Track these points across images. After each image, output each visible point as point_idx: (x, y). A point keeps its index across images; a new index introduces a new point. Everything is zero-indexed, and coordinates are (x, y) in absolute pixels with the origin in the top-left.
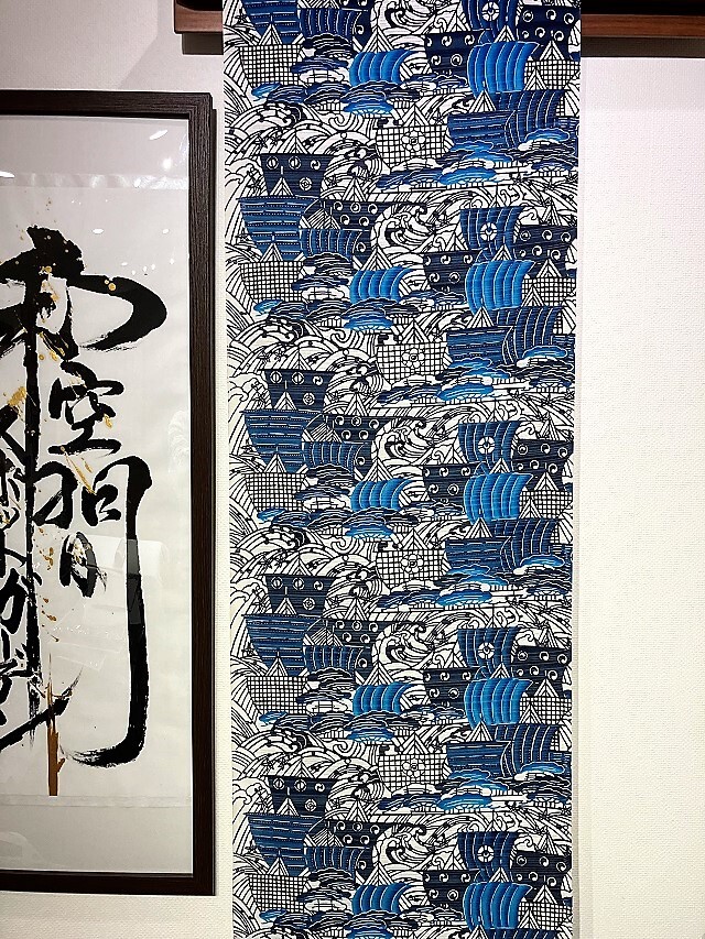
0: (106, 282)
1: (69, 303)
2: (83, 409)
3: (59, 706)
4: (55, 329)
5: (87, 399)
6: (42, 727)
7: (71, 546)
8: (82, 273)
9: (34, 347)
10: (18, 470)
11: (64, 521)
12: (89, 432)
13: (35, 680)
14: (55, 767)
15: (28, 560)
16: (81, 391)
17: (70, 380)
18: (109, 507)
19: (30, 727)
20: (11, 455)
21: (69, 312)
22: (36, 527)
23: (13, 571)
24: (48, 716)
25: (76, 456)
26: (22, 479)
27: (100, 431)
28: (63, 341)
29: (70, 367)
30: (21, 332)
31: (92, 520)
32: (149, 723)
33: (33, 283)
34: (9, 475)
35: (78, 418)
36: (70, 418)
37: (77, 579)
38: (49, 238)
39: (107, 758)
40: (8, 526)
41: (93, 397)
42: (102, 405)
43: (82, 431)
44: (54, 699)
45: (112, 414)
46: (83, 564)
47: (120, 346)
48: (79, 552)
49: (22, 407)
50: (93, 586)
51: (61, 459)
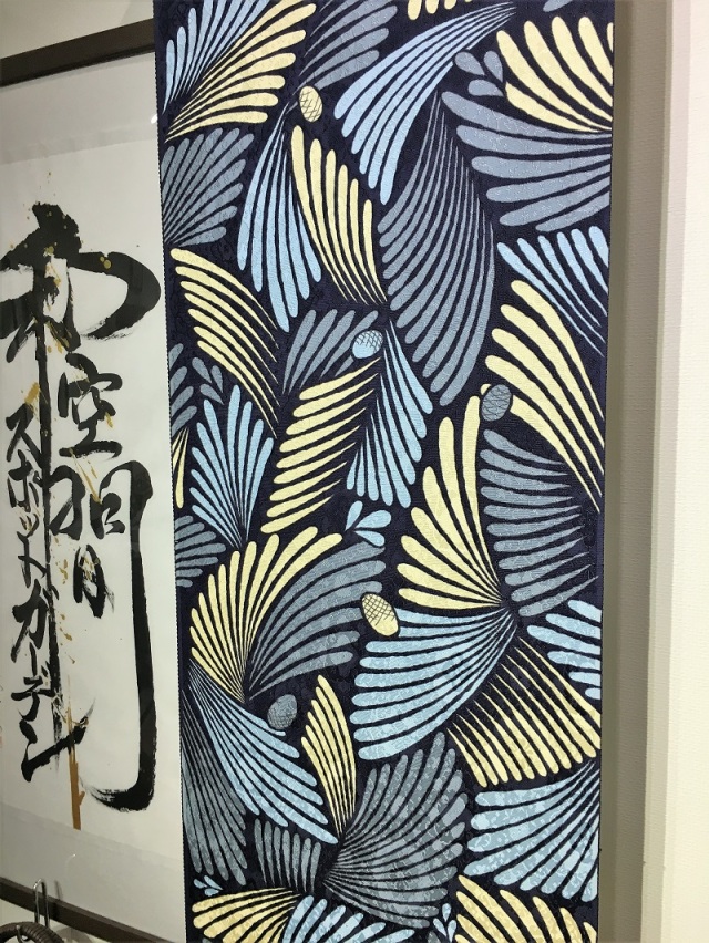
0: (102, 259)
1: (70, 286)
2: (86, 407)
3: (78, 734)
4: (58, 316)
5: (89, 396)
6: (64, 753)
7: (83, 559)
8: (81, 251)
9: (43, 340)
10: (36, 473)
11: (74, 532)
12: (93, 433)
13: (57, 701)
14: (77, 799)
15: (46, 571)
16: (84, 386)
17: (76, 375)
18: (113, 519)
19: (54, 751)
20: (30, 458)
21: (70, 298)
22: (53, 537)
23: (36, 581)
24: (68, 743)
25: (83, 460)
26: (41, 483)
27: (103, 431)
28: (66, 332)
29: (75, 360)
30: (32, 322)
31: (99, 532)
32: (158, 770)
33: (39, 266)
34: (30, 479)
35: (83, 418)
36: (76, 417)
37: (88, 596)
38: (50, 214)
39: (120, 801)
40: (31, 534)
41: (95, 393)
42: (104, 402)
43: (86, 431)
44: (74, 725)
45: (112, 412)
46: (93, 581)
47: (117, 333)
48: (88, 567)
49: (36, 404)
50: (102, 606)
51: (70, 462)
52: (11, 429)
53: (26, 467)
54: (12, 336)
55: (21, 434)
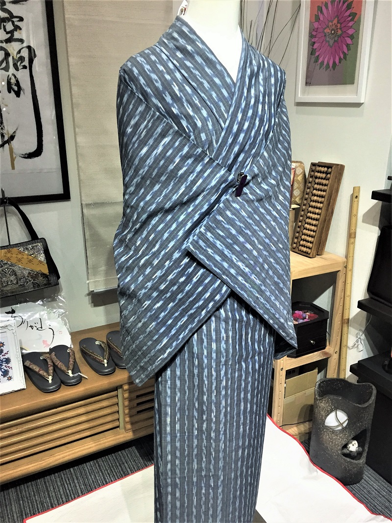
2: (9, 27)
3: (12, 138)
6: (7, 146)
7: (10, 79)
11: (6, 69)
12: (12, 35)
13: (2, 129)
14: (12, 160)
16: (8, 19)
17: (4, 15)
18: (23, 64)
19: (2, 146)
24: (8, 142)
25: (9, 44)
27: (17, 35)
31: (17, 69)
32: (44, 143)
35: (7, 30)
37: (14, 91)
39: (31, 156)
41: (13, 22)
42: (16, 25)
43: (9, 35)
44: (10, 135)
45: (20, 29)
46: (15, 85)
47: (21, 3)
48: (13, 81)
50: (20, 93)
51: (4, 45)
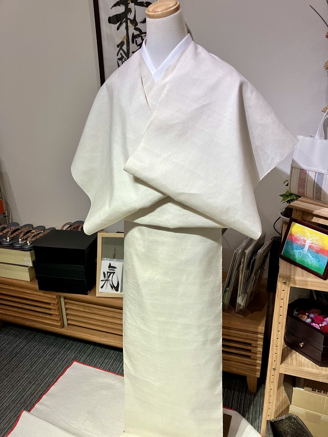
0: (143, 3)
1: (135, 10)
2: (139, 40)
4: (132, 18)
5: (140, 38)
8: (138, 1)
9: (127, 24)
10: (125, 58)
16: (139, 36)
17: (136, 33)
20: (123, 55)
21: (135, 13)
28: (134, 22)
29: (136, 29)
30: (124, 20)
33: (126, 5)
34: (123, 60)
36: (136, 43)
41: (142, 37)
49: (125, 41)
52: (118, 47)
53: (122, 57)
54: (119, 23)
55: (121, 49)
